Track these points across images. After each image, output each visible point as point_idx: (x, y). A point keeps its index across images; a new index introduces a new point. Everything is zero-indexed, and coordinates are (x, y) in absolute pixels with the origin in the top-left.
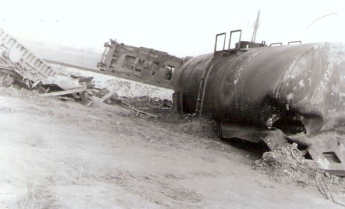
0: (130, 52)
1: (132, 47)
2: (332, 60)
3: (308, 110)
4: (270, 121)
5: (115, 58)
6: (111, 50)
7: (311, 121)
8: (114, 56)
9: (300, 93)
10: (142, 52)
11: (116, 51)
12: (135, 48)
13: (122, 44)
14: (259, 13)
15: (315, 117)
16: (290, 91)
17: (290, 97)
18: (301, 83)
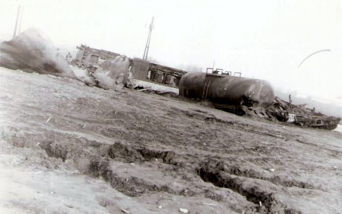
0: (94, 53)
1: (96, 50)
2: (262, 85)
3: (255, 100)
4: (241, 103)
5: (85, 56)
6: (82, 51)
7: (255, 103)
8: (84, 55)
9: (253, 95)
10: (103, 53)
11: (85, 52)
12: (98, 50)
13: (88, 47)
14: (153, 18)
15: (257, 102)
16: (250, 94)
17: (250, 96)
18: (253, 92)
